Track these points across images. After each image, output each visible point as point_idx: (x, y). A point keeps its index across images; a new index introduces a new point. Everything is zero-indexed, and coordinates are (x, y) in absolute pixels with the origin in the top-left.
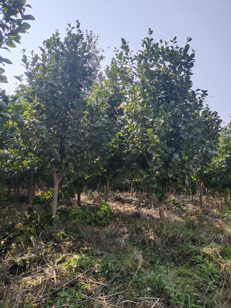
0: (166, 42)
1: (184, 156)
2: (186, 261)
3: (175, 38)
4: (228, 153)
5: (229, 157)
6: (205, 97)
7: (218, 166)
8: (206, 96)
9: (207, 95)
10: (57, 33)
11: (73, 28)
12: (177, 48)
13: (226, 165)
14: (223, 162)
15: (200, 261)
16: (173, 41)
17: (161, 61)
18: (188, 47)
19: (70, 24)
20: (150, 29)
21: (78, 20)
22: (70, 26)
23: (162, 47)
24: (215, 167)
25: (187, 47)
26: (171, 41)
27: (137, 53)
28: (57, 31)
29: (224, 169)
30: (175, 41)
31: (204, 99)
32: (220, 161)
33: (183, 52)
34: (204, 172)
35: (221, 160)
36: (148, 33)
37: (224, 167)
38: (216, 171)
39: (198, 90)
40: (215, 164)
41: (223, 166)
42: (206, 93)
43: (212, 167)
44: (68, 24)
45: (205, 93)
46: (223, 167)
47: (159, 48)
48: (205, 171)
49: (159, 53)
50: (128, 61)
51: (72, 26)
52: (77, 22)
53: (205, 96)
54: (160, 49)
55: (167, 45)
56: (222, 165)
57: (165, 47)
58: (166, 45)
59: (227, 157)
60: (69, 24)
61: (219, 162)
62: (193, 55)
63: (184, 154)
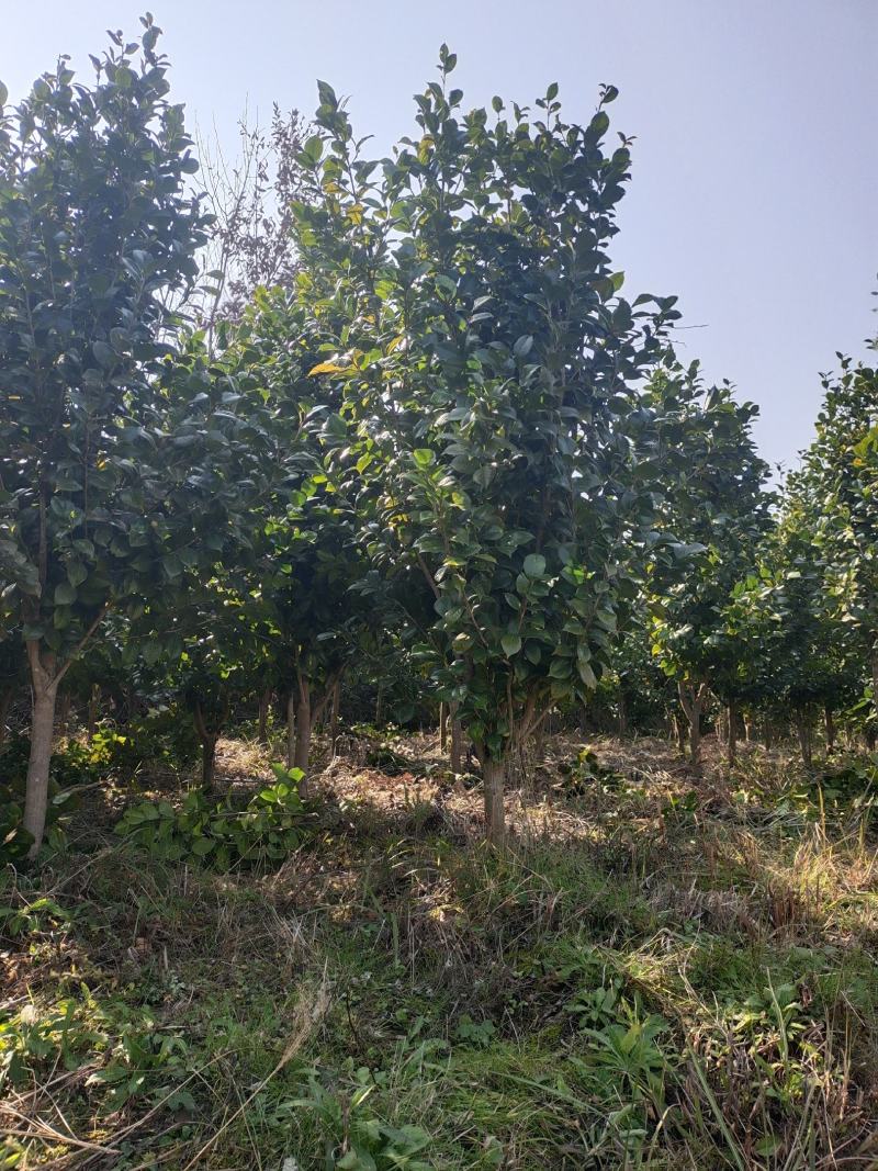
0: (516, 107)
1: (570, 563)
2: (553, 1014)
3: (553, 90)
4: (796, 566)
5: (798, 579)
6: (671, 325)
7: (754, 617)
8: (675, 322)
9: (677, 315)
10: (61, 67)
11: (131, 48)
12: (559, 127)
13: (786, 613)
14: (775, 599)
15: (602, 1012)
16: (546, 102)
17: (497, 185)
18: (603, 121)
19: (120, 33)
20: (444, 48)
21: (148, 15)
22: (118, 42)
23: (502, 127)
24: (745, 619)
25: (600, 123)
26: (540, 103)
27: (396, 151)
28: (62, 60)
29: (779, 626)
30: (552, 102)
31: (665, 334)
32: (762, 595)
33: (582, 145)
34: (705, 642)
35: (768, 592)
36: (439, 67)
37: (780, 619)
38: (750, 637)
39: (644, 298)
40: (742, 607)
41: (777, 616)
42: (673, 308)
43: (734, 620)
44: (109, 32)
45: (668, 310)
46: (776, 622)
47: (491, 132)
48: (708, 639)
49: (489, 151)
50: (349, 179)
51: (126, 40)
52: (147, 20)
53: (670, 321)
54: (493, 136)
55: (523, 121)
56: (771, 613)
57: (512, 127)
58: (518, 120)
59: (792, 580)
60: (114, 32)
61: (758, 602)
62: (622, 156)
63: (571, 557)
